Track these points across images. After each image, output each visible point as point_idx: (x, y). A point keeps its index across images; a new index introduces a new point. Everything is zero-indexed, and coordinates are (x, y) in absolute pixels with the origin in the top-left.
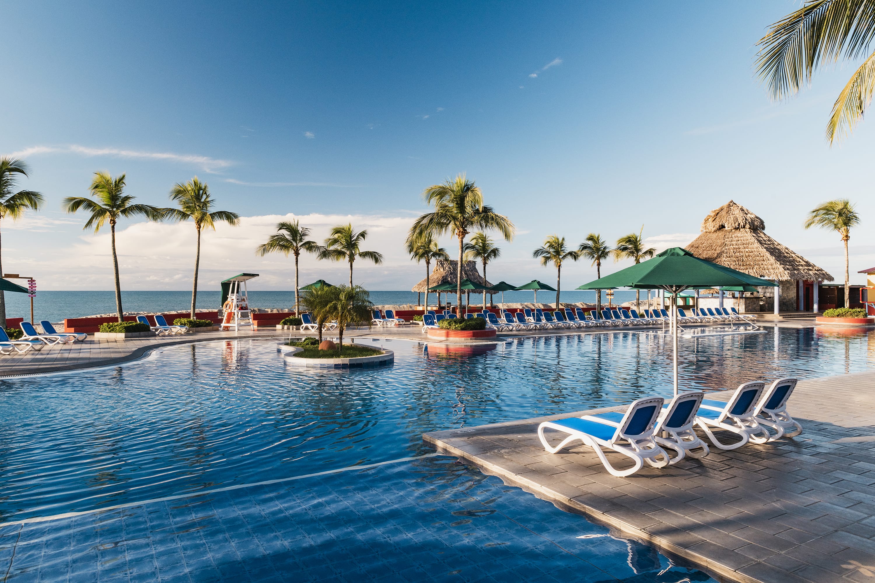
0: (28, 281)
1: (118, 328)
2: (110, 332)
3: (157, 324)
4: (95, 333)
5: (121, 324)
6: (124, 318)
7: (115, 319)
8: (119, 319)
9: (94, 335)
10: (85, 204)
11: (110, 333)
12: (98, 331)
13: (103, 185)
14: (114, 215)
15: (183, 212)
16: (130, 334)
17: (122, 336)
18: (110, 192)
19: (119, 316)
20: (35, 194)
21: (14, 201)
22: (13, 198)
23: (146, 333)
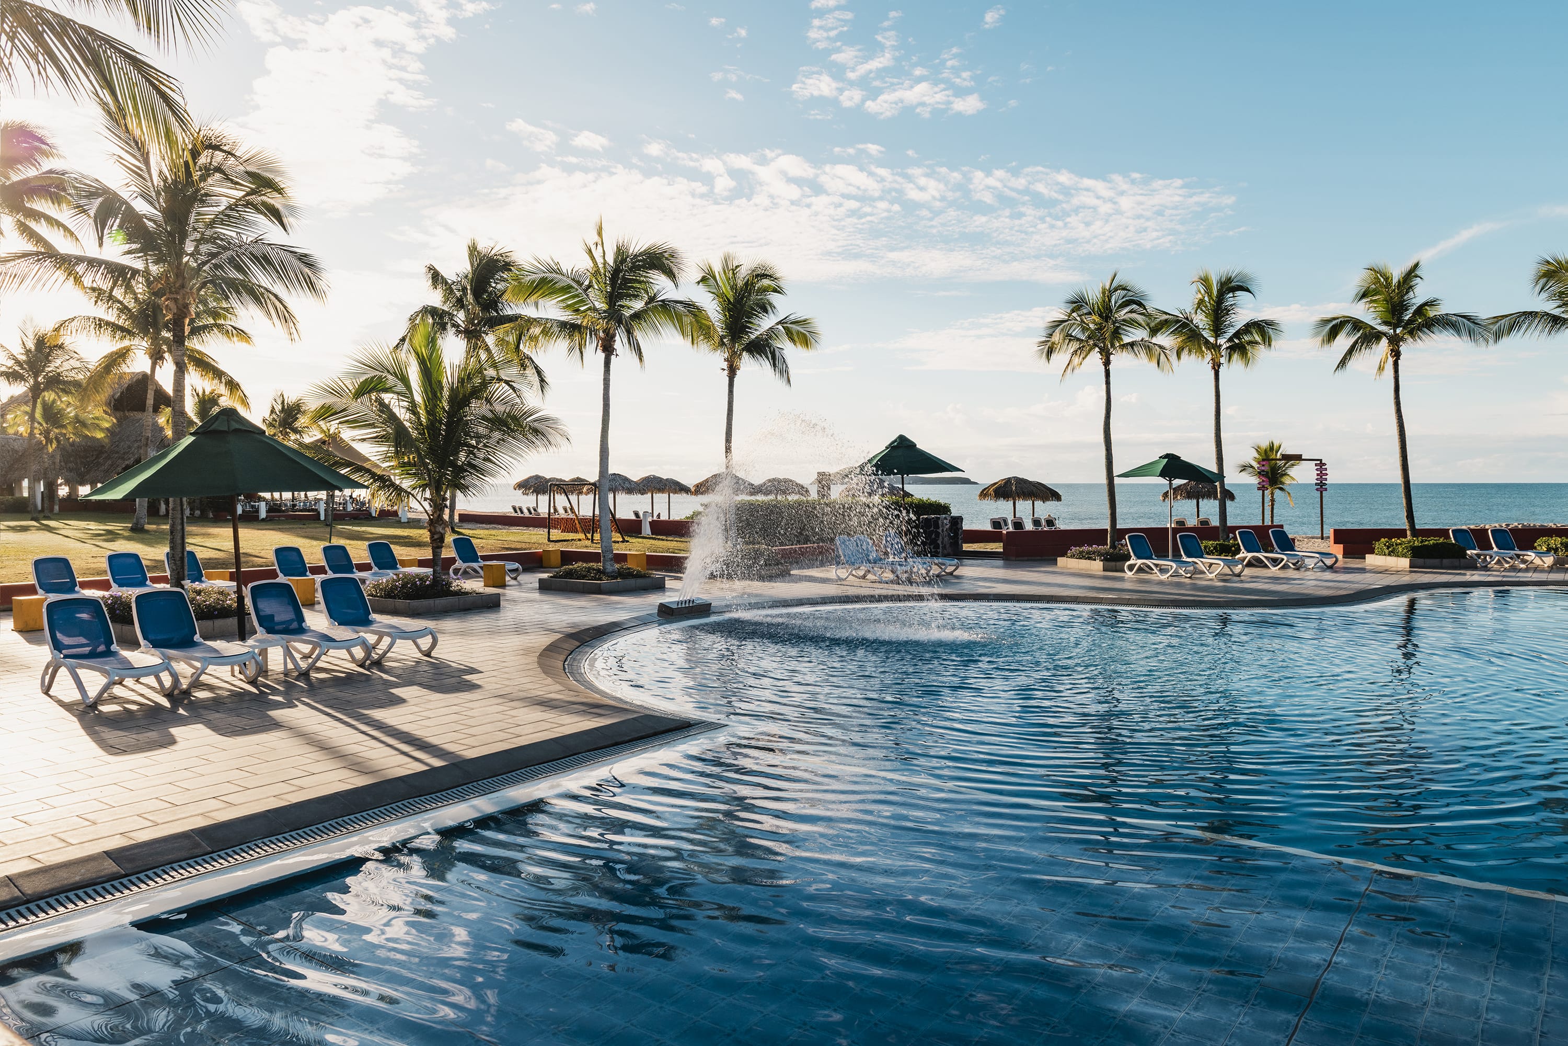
0: (1316, 465)
1: (1400, 549)
2: (1389, 555)
3: (1494, 545)
4: (1367, 556)
5: (1409, 542)
6: (1416, 533)
7: (1401, 533)
8: (1408, 533)
9: (1364, 558)
10: (1349, 327)
11: (1389, 558)
12: (1372, 552)
13: (1374, 290)
14: (1395, 342)
15: (1554, 316)
16: (1420, 561)
17: (1404, 563)
18: (1389, 300)
19: (1407, 527)
20: (1270, 323)
21: (1239, 339)
22: (1237, 335)
23: (1456, 562)
